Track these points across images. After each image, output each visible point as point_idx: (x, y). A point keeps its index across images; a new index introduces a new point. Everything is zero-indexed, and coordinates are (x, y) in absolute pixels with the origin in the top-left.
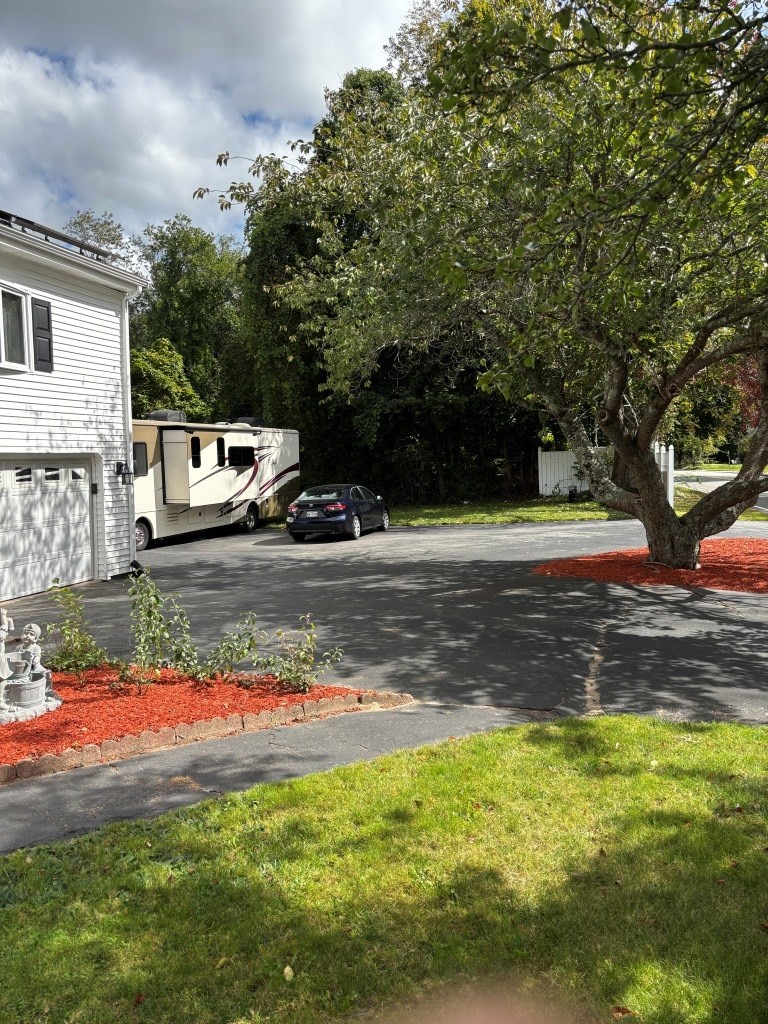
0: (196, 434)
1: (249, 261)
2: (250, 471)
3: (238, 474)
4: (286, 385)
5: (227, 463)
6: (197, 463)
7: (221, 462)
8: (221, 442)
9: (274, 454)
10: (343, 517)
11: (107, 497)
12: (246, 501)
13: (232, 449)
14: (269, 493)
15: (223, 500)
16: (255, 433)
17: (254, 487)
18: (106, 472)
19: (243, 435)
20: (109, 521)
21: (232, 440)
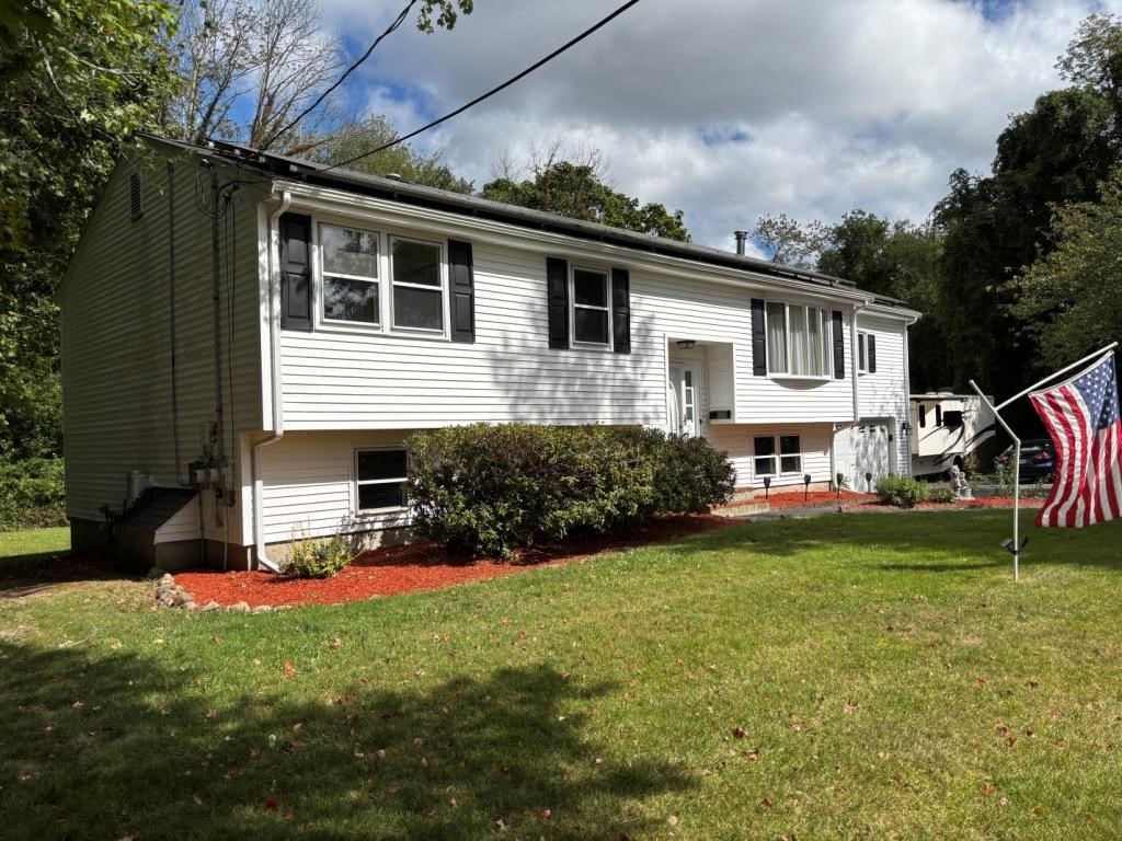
0: (923, 403)
1: (943, 259)
2: (959, 430)
3: (951, 432)
4: (977, 359)
5: (942, 424)
6: (923, 425)
7: (938, 424)
8: (938, 408)
9: (974, 415)
10: (1049, 464)
11: (898, 442)
12: (952, 454)
13: (946, 413)
14: (970, 449)
15: (940, 453)
16: (962, 400)
17: (961, 442)
18: (898, 427)
19: (953, 402)
20: (900, 456)
21: (946, 406)
